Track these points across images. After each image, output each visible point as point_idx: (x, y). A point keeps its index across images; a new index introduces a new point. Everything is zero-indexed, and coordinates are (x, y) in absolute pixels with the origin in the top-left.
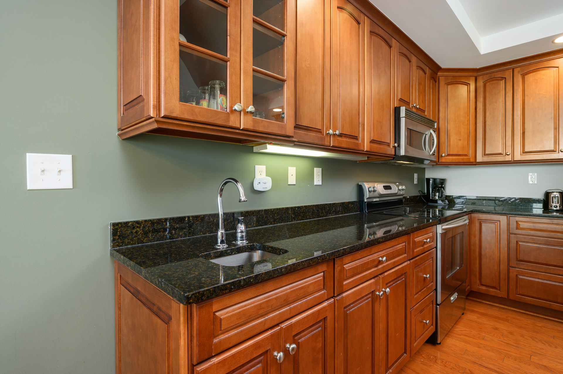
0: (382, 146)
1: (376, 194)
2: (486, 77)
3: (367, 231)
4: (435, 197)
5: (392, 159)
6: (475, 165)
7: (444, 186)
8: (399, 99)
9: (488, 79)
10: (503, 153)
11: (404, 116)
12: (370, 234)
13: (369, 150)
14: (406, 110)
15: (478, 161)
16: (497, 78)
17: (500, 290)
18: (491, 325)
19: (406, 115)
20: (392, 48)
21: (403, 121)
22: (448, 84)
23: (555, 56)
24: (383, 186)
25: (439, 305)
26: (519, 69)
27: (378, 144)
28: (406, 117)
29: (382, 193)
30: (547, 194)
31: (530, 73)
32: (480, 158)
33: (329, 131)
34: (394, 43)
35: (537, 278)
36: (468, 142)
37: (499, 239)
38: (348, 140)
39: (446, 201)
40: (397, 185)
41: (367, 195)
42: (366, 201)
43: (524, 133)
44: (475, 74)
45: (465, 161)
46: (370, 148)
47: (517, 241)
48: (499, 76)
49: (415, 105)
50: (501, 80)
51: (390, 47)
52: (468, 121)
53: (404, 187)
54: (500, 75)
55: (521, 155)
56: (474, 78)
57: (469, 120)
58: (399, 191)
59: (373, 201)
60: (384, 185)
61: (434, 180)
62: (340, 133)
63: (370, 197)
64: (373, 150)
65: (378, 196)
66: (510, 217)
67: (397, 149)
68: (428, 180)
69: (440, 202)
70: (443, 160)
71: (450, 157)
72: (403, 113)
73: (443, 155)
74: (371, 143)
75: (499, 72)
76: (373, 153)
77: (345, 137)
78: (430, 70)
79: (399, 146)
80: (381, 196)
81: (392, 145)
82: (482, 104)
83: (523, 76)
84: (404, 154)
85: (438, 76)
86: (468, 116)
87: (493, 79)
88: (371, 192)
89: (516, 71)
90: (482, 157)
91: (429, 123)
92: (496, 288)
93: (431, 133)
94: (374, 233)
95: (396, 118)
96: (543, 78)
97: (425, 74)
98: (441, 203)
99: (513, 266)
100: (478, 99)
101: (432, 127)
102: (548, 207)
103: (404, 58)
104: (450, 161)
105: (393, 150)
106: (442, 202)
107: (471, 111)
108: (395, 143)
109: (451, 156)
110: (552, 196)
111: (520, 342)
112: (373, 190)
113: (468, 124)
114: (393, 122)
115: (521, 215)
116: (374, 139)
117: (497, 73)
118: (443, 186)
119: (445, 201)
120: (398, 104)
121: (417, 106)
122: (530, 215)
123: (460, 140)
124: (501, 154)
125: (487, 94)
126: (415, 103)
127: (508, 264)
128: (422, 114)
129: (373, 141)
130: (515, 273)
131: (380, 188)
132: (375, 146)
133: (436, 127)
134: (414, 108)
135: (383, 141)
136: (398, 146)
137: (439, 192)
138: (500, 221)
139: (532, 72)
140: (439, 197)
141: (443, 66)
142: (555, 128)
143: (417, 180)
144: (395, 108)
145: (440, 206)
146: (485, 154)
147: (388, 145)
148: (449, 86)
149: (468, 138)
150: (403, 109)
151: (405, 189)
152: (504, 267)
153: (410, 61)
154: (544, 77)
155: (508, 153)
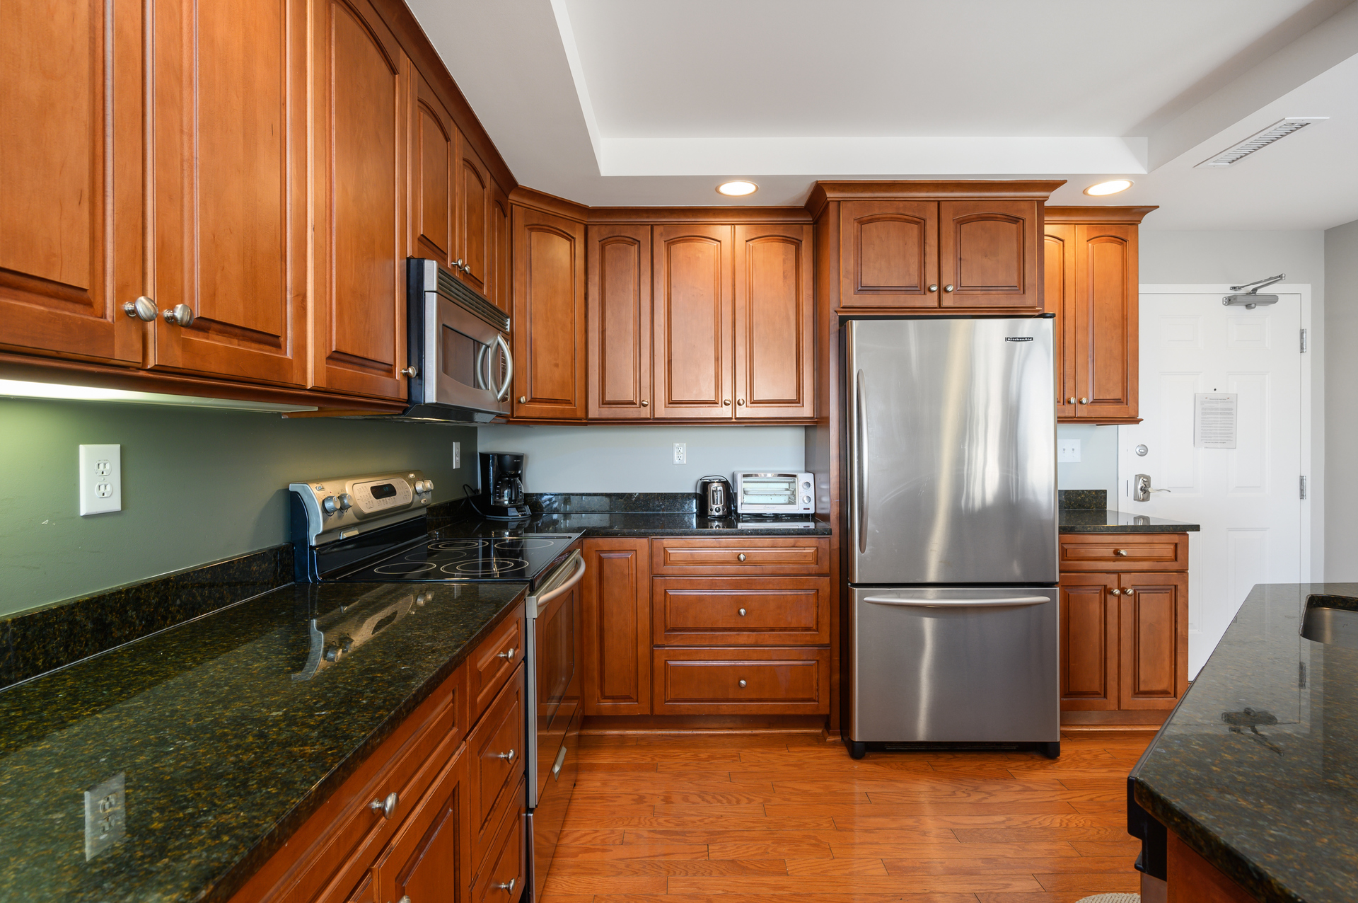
0: (368, 374)
1: (349, 516)
2: (605, 232)
3: (319, 639)
4: (502, 500)
5: (401, 412)
6: (586, 424)
7: (522, 472)
8: (419, 235)
9: (610, 236)
10: (636, 400)
11: (435, 289)
12: (329, 647)
13: (323, 384)
14: (440, 271)
15: (591, 416)
16: (625, 239)
17: (637, 701)
18: (630, 794)
19: (438, 287)
20: (397, 76)
21: (431, 302)
22: (533, 228)
23: (715, 218)
24: (372, 488)
25: (532, 810)
26: (662, 227)
27: (355, 367)
28: (441, 292)
29: (367, 511)
30: (705, 486)
31: (679, 242)
32: (595, 411)
33: (133, 301)
34: (404, 63)
35: (698, 659)
36: (572, 372)
37: (635, 589)
38: (235, 345)
39: (527, 508)
40: (411, 479)
41: (316, 526)
42: (314, 543)
43: (670, 362)
44: (586, 220)
45: (568, 416)
46: (329, 380)
47: (665, 590)
48: (629, 236)
49: (460, 263)
50: (633, 244)
51: (394, 71)
52: (571, 323)
53: (429, 484)
54: (628, 232)
55: (665, 407)
56: (582, 227)
57: (573, 322)
58: (416, 496)
59: (338, 538)
60: (375, 484)
61: (500, 457)
62: (197, 314)
63: (327, 528)
64: (337, 386)
65: (356, 520)
66: (655, 540)
67: (414, 383)
68: (485, 457)
69: (513, 512)
70: (522, 412)
71: (537, 406)
72: (431, 279)
73: (523, 399)
74: (330, 361)
75: (629, 226)
76: (340, 397)
77: (221, 332)
78: (493, 182)
79: (420, 374)
80: (364, 518)
81: (399, 371)
82: (597, 288)
83: (670, 243)
84: (434, 401)
85: (511, 203)
86: (571, 311)
87: (617, 238)
88: (333, 512)
89: (657, 230)
90: (599, 407)
91: (495, 317)
92: (632, 698)
93: (499, 344)
94: (345, 641)
95: (411, 291)
96: (699, 258)
97: (483, 187)
98: (516, 514)
99: (659, 643)
100: (590, 276)
101: (500, 328)
102: (707, 512)
103: (431, 120)
104: (537, 416)
105: (404, 384)
106: (519, 512)
107: (577, 301)
108: (409, 365)
109: (539, 402)
110: (712, 488)
111: (685, 818)
112: (339, 507)
113: (571, 330)
114: (401, 301)
115: (672, 534)
116: (343, 350)
117: (626, 226)
118: (520, 472)
119: (523, 509)
120: (416, 249)
121: (465, 266)
122: (686, 534)
123: (557, 365)
124: (632, 403)
125: (608, 269)
126: (461, 257)
127: (652, 641)
128: (476, 291)
129: (337, 357)
130: (664, 658)
131: (359, 493)
132: (348, 371)
133: (509, 330)
134: (457, 269)
135: (372, 356)
136: (417, 375)
137: (511, 488)
138: (636, 550)
139: (682, 240)
140: (510, 500)
141: (522, 181)
142: (717, 359)
143: (458, 459)
144: (408, 260)
145: (513, 523)
146: (604, 403)
147: (389, 370)
148: (534, 234)
149: (572, 362)
150: (431, 268)
151: (431, 490)
152: (643, 649)
153: (447, 139)
154: (700, 255)
155: (645, 403)
